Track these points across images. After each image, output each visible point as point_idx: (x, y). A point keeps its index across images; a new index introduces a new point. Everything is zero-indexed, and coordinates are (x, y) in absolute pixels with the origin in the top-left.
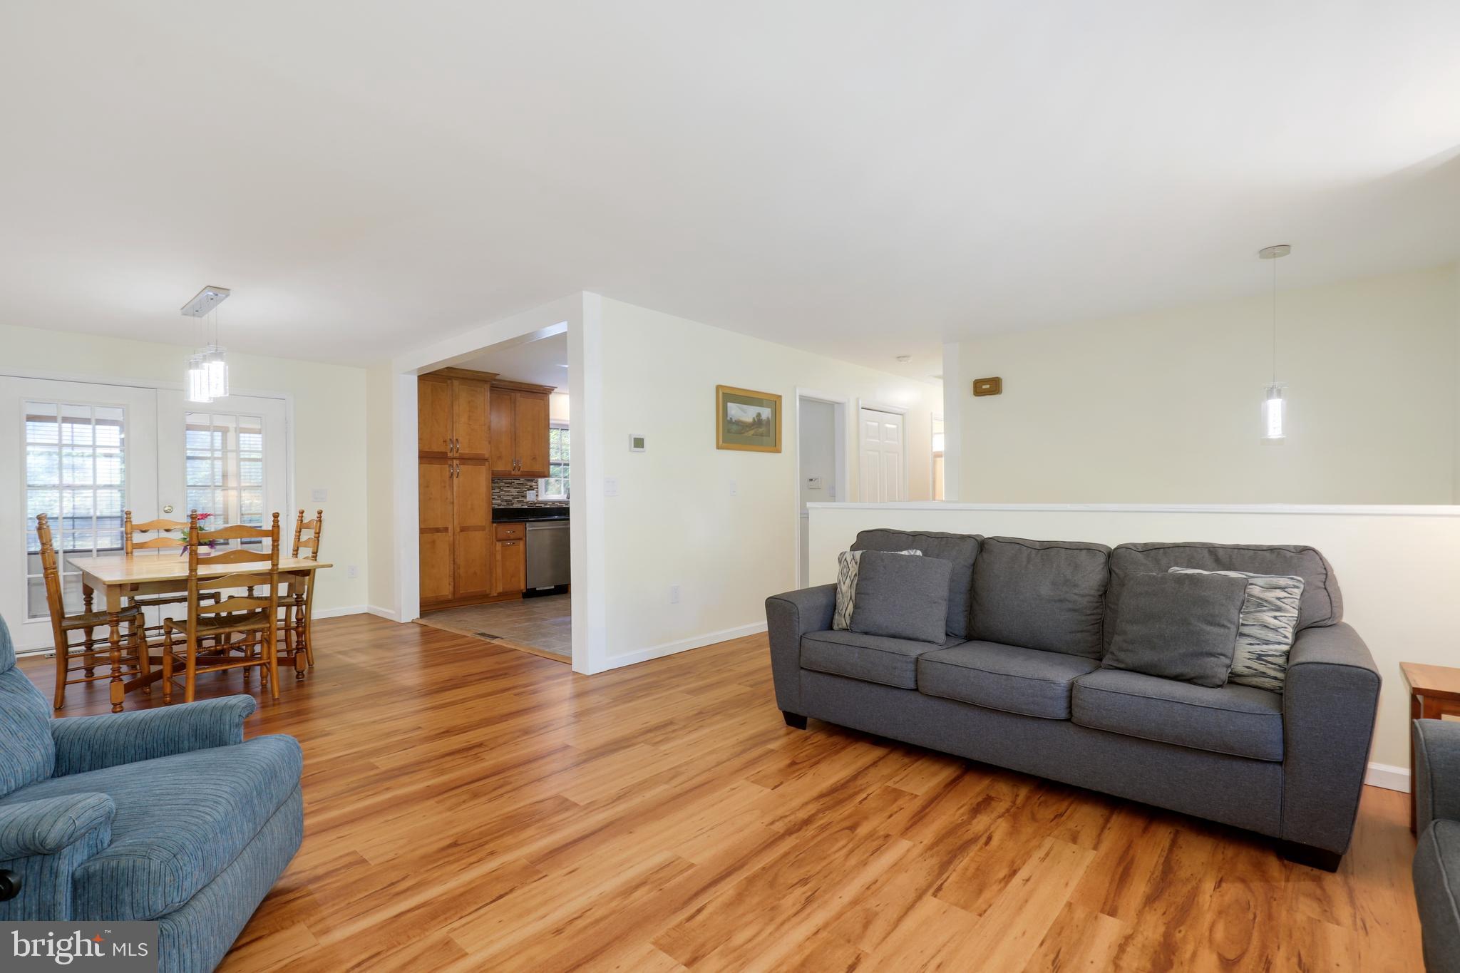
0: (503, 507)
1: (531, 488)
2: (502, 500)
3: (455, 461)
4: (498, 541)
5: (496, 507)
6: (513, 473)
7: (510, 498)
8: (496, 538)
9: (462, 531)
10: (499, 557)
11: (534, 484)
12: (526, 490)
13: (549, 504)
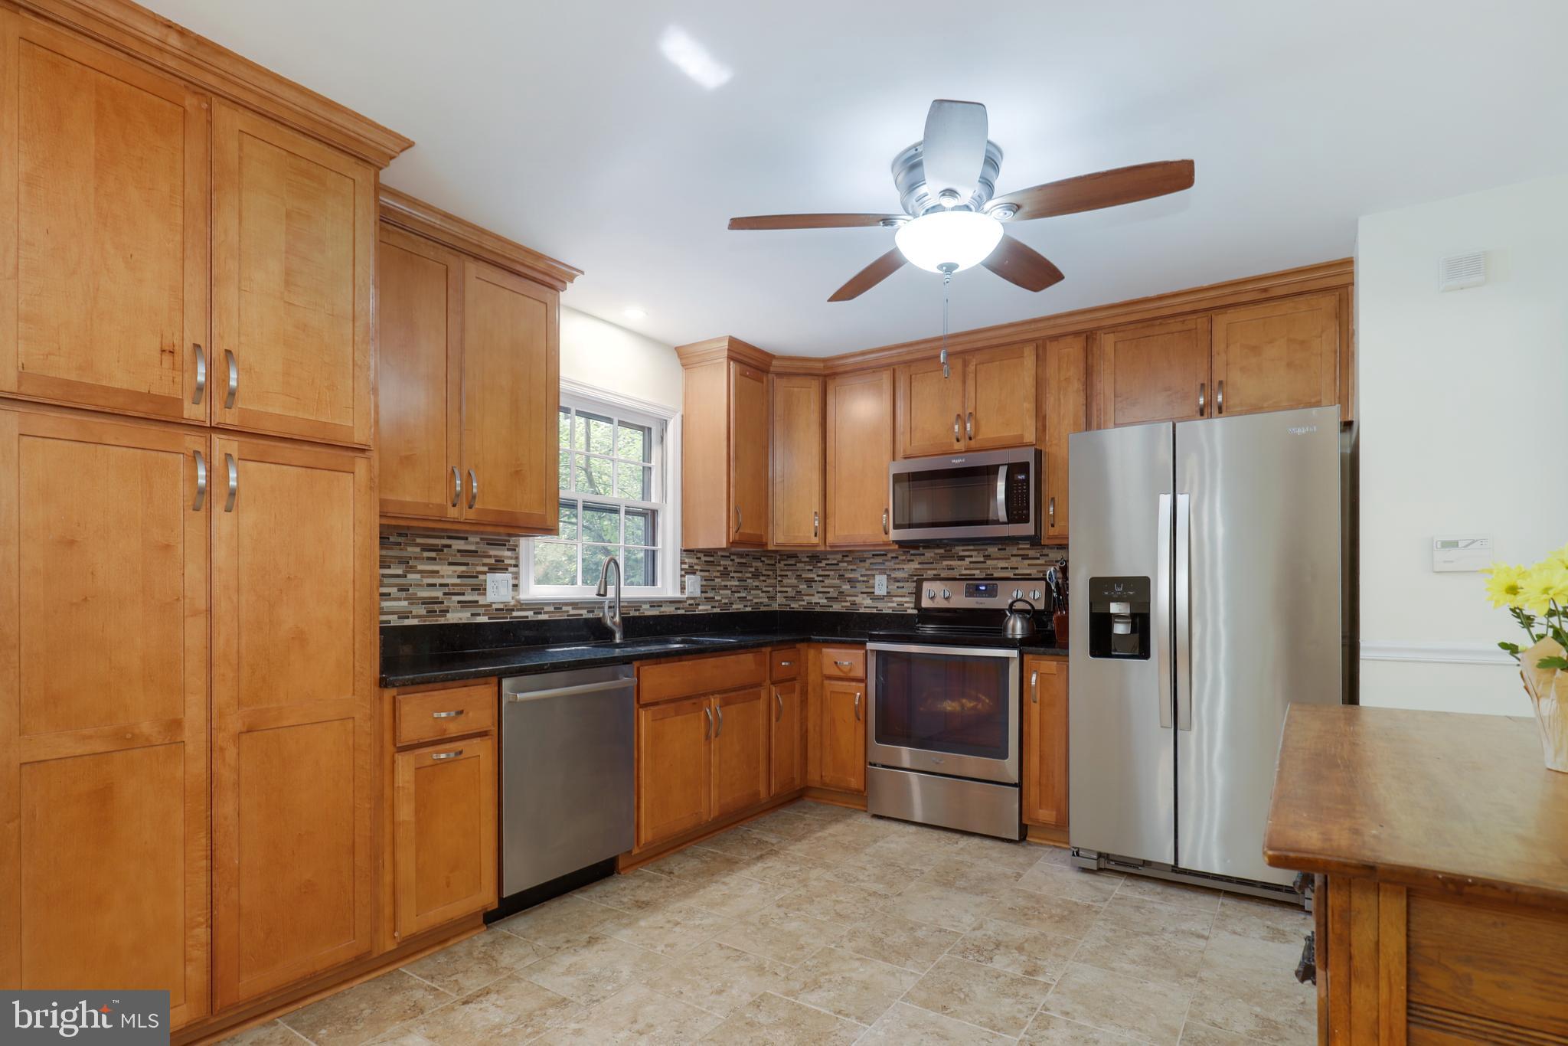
0: (414, 622)
1: (498, 566)
2: (413, 600)
3: (218, 440)
4: (403, 749)
5: (394, 621)
6: (453, 513)
7: (438, 593)
8: (395, 740)
10: (406, 812)
11: (509, 554)
12: (485, 569)
13: (547, 609)
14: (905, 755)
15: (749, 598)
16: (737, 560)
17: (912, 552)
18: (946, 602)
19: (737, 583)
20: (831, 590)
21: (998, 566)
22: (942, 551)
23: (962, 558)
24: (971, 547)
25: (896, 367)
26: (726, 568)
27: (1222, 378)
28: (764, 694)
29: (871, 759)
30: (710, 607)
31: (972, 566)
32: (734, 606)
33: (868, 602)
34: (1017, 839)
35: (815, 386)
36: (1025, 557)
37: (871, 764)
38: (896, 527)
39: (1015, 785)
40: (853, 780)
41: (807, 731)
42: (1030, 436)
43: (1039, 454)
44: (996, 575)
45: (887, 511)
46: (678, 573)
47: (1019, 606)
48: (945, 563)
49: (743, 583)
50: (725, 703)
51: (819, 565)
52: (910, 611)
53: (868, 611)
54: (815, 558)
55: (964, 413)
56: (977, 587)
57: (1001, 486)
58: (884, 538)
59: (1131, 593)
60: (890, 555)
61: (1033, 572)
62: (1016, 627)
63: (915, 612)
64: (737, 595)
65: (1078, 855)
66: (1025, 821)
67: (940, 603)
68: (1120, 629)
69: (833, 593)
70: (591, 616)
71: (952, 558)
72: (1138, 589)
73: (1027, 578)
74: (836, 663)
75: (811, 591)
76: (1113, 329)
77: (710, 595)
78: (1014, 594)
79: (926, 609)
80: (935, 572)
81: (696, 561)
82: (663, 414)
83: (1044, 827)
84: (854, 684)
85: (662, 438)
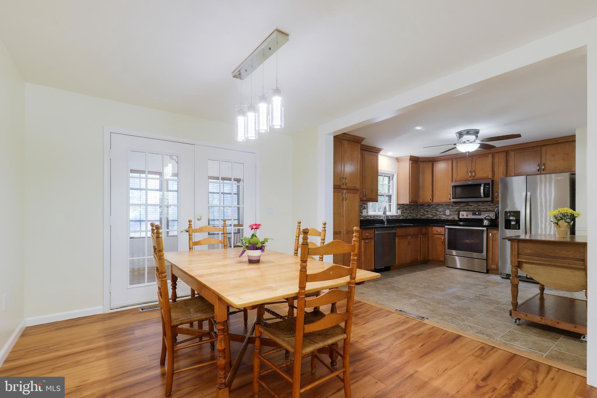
1: (364, 208)
3: (344, 190)
4: (363, 239)
8: (362, 238)
9: (347, 233)
10: (363, 249)
11: (366, 206)
12: (362, 209)
13: (372, 217)
14: (454, 252)
15: (412, 215)
16: (409, 206)
17: (457, 204)
18: (467, 217)
19: (409, 212)
20: (434, 213)
21: (482, 207)
22: (465, 204)
23: (471, 206)
24: (474, 203)
25: (453, 159)
26: (413, 208)
27: (544, 162)
28: (419, 237)
29: (446, 253)
30: (403, 217)
31: (474, 208)
32: (408, 217)
33: (444, 216)
34: (486, 272)
35: (430, 164)
36: (490, 206)
37: (446, 255)
38: (453, 198)
39: (485, 260)
40: (441, 258)
41: (429, 247)
42: (490, 176)
43: (493, 181)
44: (481, 210)
45: (450, 194)
46: (396, 209)
47: (487, 218)
48: (466, 207)
49: (410, 212)
50: (412, 238)
51: (430, 207)
52: (456, 219)
53: (444, 219)
54: (429, 205)
55: (472, 170)
56: (476, 213)
57: (482, 188)
58: (449, 201)
59: (515, 215)
60: (451, 205)
61: (492, 209)
62: (486, 223)
63: (458, 219)
64: (409, 214)
65: (501, 274)
66: (488, 268)
67: (465, 217)
68: (513, 223)
69: (434, 214)
70: (380, 219)
71: (468, 206)
72: (517, 214)
73: (490, 211)
74: (437, 231)
75: (428, 214)
76: (513, 150)
77: (403, 214)
78: (486, 215)
79: (461, 218)
80: (463, 209)
81: (400, 206)
82: (393, 173)
83: (493, 270)
84: (441, 236)
85: (393, 178)
